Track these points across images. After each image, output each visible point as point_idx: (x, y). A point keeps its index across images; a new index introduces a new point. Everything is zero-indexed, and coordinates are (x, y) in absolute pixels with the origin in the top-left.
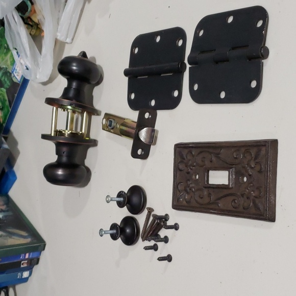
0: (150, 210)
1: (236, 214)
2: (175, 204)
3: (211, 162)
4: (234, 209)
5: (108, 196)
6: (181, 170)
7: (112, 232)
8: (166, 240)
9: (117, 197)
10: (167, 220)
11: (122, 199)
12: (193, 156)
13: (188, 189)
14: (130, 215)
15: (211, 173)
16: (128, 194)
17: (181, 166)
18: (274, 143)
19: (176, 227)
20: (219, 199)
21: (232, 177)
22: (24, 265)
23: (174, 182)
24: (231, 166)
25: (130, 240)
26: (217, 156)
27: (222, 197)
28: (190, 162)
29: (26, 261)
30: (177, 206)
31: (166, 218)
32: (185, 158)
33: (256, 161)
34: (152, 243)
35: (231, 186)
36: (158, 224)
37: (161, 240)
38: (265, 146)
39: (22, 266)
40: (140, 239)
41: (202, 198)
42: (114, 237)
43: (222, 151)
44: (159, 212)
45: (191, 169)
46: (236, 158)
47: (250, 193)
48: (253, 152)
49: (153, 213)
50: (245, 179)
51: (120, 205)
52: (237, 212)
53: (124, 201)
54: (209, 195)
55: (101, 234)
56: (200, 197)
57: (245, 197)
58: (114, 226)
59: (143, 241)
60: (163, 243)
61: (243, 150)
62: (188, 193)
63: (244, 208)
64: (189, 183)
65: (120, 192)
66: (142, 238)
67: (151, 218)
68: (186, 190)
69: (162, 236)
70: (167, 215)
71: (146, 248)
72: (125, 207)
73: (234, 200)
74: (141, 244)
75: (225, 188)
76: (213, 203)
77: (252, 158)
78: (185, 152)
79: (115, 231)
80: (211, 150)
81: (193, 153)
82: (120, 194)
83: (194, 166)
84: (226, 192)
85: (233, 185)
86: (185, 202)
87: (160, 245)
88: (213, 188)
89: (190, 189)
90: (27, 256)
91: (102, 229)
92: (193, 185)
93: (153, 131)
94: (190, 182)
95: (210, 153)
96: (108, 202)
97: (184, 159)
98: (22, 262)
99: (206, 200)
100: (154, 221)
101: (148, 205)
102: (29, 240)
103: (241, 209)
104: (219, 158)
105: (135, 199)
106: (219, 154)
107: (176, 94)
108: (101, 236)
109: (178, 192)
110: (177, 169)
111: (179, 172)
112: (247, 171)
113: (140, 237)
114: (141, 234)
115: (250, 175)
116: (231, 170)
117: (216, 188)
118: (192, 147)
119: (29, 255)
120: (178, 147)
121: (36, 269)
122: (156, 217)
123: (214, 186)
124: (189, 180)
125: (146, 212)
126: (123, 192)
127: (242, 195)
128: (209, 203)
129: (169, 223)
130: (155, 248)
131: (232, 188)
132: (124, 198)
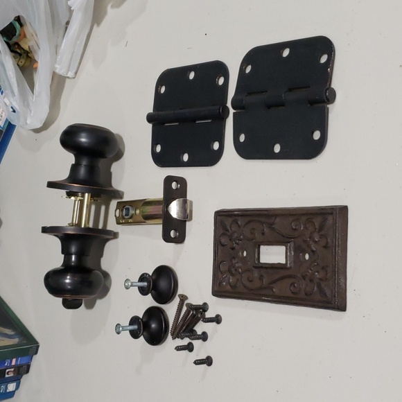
0: (183, 298)
1: (297, 302)
2: (216, 289)
3: (263, 234)
4: (292, 295)
5: (127, 280)
6: (223, 245)
7: (132, 327)
8: (204, 337)
9: (139, 281)
10: (205, 311)
11: (145, 284)
12: (239, 226)
13: (233, 270)
14: (156, 304)
15: (263, 248)
16: (154, 277)
17: (223, 240)
18: (344, 210)
19: (217, 319)
20: (274, 282)
21: (291, 254)
22: (10, 374)
23: (215, 260)
24: (288, 240)
25: (155, 339)
26: (271, 226)
27: (278, 280)
28: (236, 235)
29: (12, 370)
30: (219, 292)
31: (204, 308)
32: (229, 228)
33: (323, 233)
34: (186, 341)
35: (288, 265)
36: (193, 316)
37: (198, 338)
38: (332, 214)
39: (7, 376)
40: (170, 337)
41: (251, 281)
42: (135, 335)
43: (278, 219)
44: (195, 300)
45: (237, 244)
46: (295, 230)
47: (313, 274)
48: (317, 221)
49: (186, 302)
50: (307, 257)
51: (143, 291)
52: (297, 299)
53: (149, 286)
54: (261, 278)
55: (118, 331)
56: (248, 279)
57: (307, 279)
58: (134, 320)
59: (174, 338)
60: (201, 341)
61: (304, 219)
62: (233, 275)
63: (306, 294)
64: (234, 261)
65: (143, 275)
66: (172, 335)
67: (185, 309)
68: (229, 271)
69: (199, 332)
70: (205, 304)
71: (179, 348)
72: (150, 295)
73: (293, 284)
74: (171, 343)
75: (282, 268)
76: (266, 288)
77: (316, 229)
78: (228, 221)
79: (135, 327)
80: (263, 219)
81: (239, 223)
82: (143, 278)
83: (241, 240)
84: (283, 273)
85: (292, 265)
86: (228, 288)
87: (197, 343)
88: (266, 268)
89: (236, 270)
90: (14, 363)
91: (119, 324)
92: (240, 265)
94: (236, 261)
95: (262, 223)
96: (127, 288)
97: (227, 231)
98: (7, 371)
99: (257, 284)
100: (188, 312)
101: (180, 291)
102: (16, 341)
103: (302, 295)
104: (273, 229)
105: (163, 284)
106: (273, 224)
107: (216, 146)
108: (118, 333)
109: (220, 274)
110: (218, 244)
111: (220, 247)
112: (309, 246)
113: (170, 334)
114: (170, 329)
115: (313, 251)
116: (289, 244)
117: (269, 268)
118: (238, 215)
119: (17, 361)
120: (219, 216)
121: (25, 379)
122: (190, 307)
123: (267, 266)
124: (234, 258)
125: (177, 300)
126: (146, 274)
127: (304, 278)
128: (261, 288)
129: (209, 315)
130: (190, 348)
131: (291, 267)
132: (149, 282)
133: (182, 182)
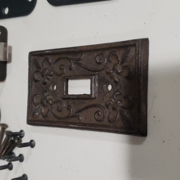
0: (4, 127)
1: (100, 128)
2: (30, 118)
3: (70, 69)
4: (96, 122)
6: (36, 81)
8: (21, 158)
10: (22, 137)
12: (50, 64)
13: (45, 102)
15: (71, 82)
17: (36, 77)
18: (145, 42)
19: (31, 144)
20: (80, 111)
21: (95, 85)
23: (29, 94)
24: (92, 73)
26: (77, 62)
27: (83, 109)
28: (47, 71)
30: (32, 120)
31: (20, 135)
32: (41, 66)
33: (125, 64)
35: (93, 96)
36: (12, 141)
37: (16, 159)
38: (134, 45)
41: (60, 111)
43: (83, 55)
45: (48, 79)
46: (99, 63)
47: (116, 103)
48: (120, 54)
49: (7, 129)
50: (110, 87)
52: (102, 126)
54: (69, 108)
56: (58, 110)
57: (110, 107)
60: (18, 162)
61: (107, 53)
62: (44, 106)
63: (109, 121)
64: (46, 94)
67: (5, 136)
68: (42, 103)
69: (17, 155)
70: (22, 131)
71: (1, 168)
73: (97, 112)
75: (87, 99)
76: (73, 116)
77: (119, 61)
78: (41, 60)
80: (70, 56)
81: (50, 61)
83: (51, 76)
84: (88, 103)
85: (97, 95)
86: (41, 117)
87: (15, 164)
88: (73, 99)
89: (47, 102)
92: (51, 97)
94: (47, 94)
95: (69, 60)
97: (40, 68)
99: (65, 113)
103: (106, 122)
104: (79, 65)
106: (79, 60)
109: (34, 106)
110: (32, 80)
111: (34, 83)
112: (112, 77)
115: (116, 82)
116: (94, 77)
117: (77, 99)
118: (49, 54)
120: (33, 55)
122: (10, 134)
123: (74, 97)
124: (45, 91)
127: (107, 106)
128: (68, 117)
129: (25, 140)
130: (10, 167)
131: (95, 98)
133: (3, 30)
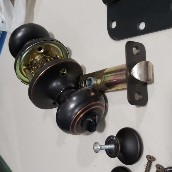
0: (151, 159)
5: (96, 144)
9: (106, 144)
11: (113, 146)
53: (116, 149)
65: (110, 137)
82: (110, 140)
93: (147, 63)
96: (96, 152)
101: (146, 152)
105: (130, 145)
126: (113, 137)
132: (116, 145)
133: (141, 47)
